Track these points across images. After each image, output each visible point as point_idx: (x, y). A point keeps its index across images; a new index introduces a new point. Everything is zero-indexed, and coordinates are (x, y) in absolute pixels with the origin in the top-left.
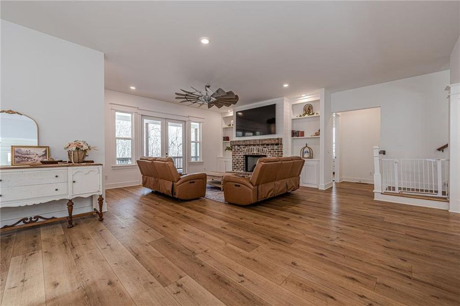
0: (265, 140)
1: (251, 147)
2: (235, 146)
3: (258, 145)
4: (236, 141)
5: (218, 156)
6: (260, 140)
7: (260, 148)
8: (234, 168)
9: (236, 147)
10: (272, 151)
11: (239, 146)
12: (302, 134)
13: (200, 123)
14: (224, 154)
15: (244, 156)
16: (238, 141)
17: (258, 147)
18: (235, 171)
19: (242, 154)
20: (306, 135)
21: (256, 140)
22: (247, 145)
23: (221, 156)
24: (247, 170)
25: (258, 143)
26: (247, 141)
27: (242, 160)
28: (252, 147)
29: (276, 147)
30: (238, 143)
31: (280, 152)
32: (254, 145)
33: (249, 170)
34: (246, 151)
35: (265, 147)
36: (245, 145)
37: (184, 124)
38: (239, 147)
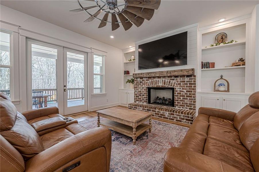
0: (175, 71)
1: (155, 80)
2: (137, 78)
3: (164, 77)
4: (139, 74)
5: (119, 88)
6: (167, 72)
7: (166, 80)
8: (136, 100)
9: (139, 79)
10: (182, 83)
11: (141, 78)
12: (213, 65)
13: (102, 56)
14: (125, 87)
15: (147, 88)
16: (142, 74)
17: (164, 79)
18: (137, 102)
19: (145, 86)
20: (216, 67)
21: (162, 72)
22: (150, 78)
23: (123, 88)
24: (149, 102)
25: (165, 74)
26: (151, 73)
27: (145, 92)
28: (157, 79)
29: (187, 79)
30: (142, 76)
31: (193, 84)
32: (159, 77)
33: (151, 102)
34: (149, 83)
35: (173, 80)
36: (149, 78)
37: (86, 55)
38: (141, 80)
